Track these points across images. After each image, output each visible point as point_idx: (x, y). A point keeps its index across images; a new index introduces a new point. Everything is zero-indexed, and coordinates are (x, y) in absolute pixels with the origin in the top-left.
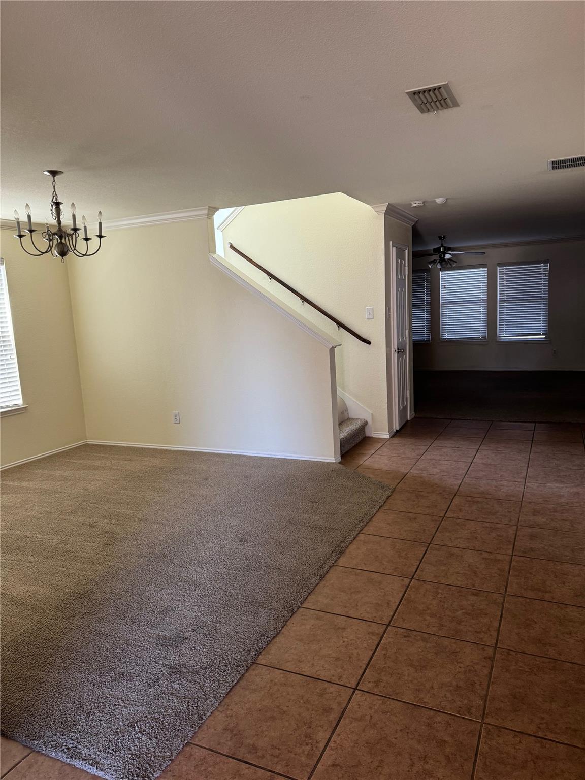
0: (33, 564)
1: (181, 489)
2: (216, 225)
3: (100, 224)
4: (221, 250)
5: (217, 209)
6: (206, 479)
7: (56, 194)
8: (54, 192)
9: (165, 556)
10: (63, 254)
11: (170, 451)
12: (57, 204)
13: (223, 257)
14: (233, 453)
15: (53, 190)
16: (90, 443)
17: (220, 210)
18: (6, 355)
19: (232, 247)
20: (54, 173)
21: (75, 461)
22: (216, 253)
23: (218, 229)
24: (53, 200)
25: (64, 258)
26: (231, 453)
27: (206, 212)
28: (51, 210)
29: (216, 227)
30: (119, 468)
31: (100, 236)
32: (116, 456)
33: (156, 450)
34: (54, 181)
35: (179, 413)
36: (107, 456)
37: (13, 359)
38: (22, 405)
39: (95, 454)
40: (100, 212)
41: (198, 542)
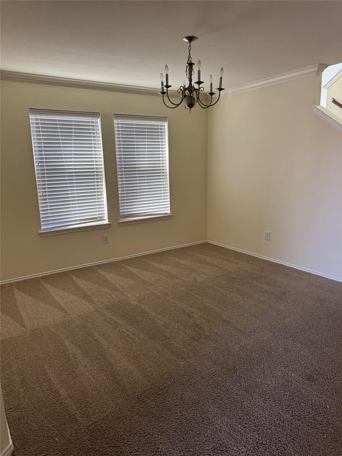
0: (140, 341)
1: (262, 299)
2: (324, 82)
3: (221, 78)
4: (324, 102)
5: (327, 66)
6: (284, 293)
7: (190, 57)
8: (189, 55)
9: (235, 371)
10: (191, 106)
11: (260, 259)
12: (191, 65)
13: (325, 107)
14: (311, 272)
15: (189, 54)
16: (209, 242)
17: (329, 67)
18: (163, 181)
19: (335, 102)
20: (191, 39)
21: (196, 255)
22: (320, 105)
23: (323, 87)
24: (188, 62)
25: (191, 109)
26: (309, 272)
27: (316, 69)
28: (186, 71)
29: (322, 86)
30: (221, 266)
31: (220, 89)
32: (222, 256)
33: (250, 257)
34: (190, 46)
35: (270, 232)
36: (216, 254)
37: (167, 184)
38: (169, 214)
39: (209, 252)
40: (222, 68)
41: (266, 365)
